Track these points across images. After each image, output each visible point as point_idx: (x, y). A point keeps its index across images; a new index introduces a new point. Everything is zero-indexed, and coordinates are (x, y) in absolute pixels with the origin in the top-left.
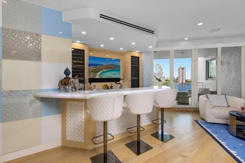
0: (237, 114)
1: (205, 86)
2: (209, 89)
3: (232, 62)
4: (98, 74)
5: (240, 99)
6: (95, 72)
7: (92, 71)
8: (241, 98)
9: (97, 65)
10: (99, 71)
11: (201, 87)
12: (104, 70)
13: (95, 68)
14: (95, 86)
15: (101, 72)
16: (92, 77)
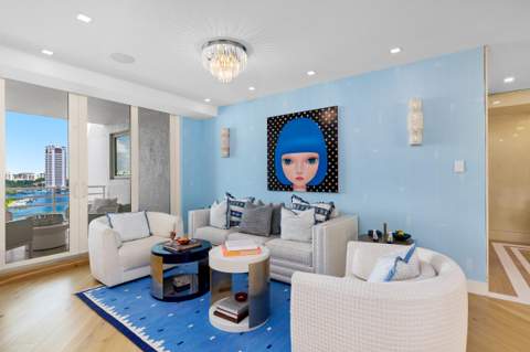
0: (165, 249)
1: (109, 194)
2: (116, 200)
3: (157, 143)
5: (168, 215)
8: (169, 213)
11: (100, 197)
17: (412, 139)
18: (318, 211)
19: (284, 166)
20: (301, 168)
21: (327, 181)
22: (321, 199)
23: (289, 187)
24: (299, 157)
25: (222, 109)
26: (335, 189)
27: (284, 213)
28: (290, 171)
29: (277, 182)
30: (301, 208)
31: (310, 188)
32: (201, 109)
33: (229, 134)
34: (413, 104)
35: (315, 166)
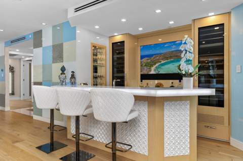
4: (153, 68)
6: (150, 65)
7: (145, 65)
9: (152, 55)
10: (155, 64)
12: (163, 62)
13: (149, 61)
14: (147, 84)
15: (157, 65)
16: (145, 72)
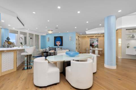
17: (70, 40)
18: (60, 48)
19: (56, 43)
20: (58, 43)
21: (61, 45)
22: (61, 47)
23: (57, 45)
24: (58, 42)
25: (47, 35)
26: (62, 46)
27: (56, 48)
28: (57, 44)
29: (55, 45)
30: (58, 48)
31: (60, 46)
32: (44, 35)
33: (49, 38)
34: (70, 37)
35: (60, 43)
